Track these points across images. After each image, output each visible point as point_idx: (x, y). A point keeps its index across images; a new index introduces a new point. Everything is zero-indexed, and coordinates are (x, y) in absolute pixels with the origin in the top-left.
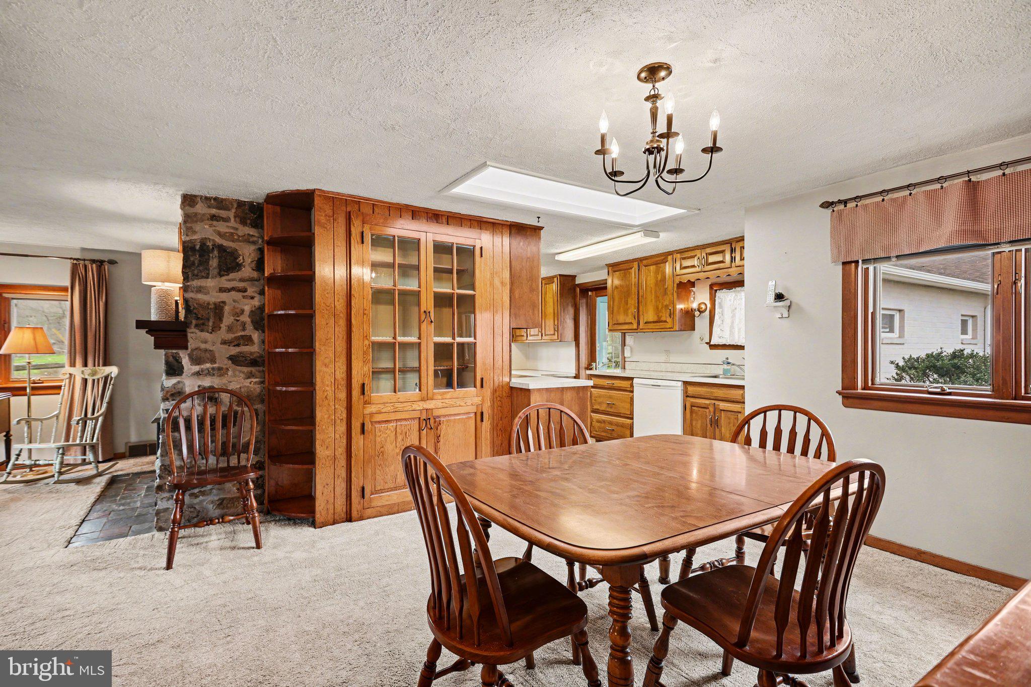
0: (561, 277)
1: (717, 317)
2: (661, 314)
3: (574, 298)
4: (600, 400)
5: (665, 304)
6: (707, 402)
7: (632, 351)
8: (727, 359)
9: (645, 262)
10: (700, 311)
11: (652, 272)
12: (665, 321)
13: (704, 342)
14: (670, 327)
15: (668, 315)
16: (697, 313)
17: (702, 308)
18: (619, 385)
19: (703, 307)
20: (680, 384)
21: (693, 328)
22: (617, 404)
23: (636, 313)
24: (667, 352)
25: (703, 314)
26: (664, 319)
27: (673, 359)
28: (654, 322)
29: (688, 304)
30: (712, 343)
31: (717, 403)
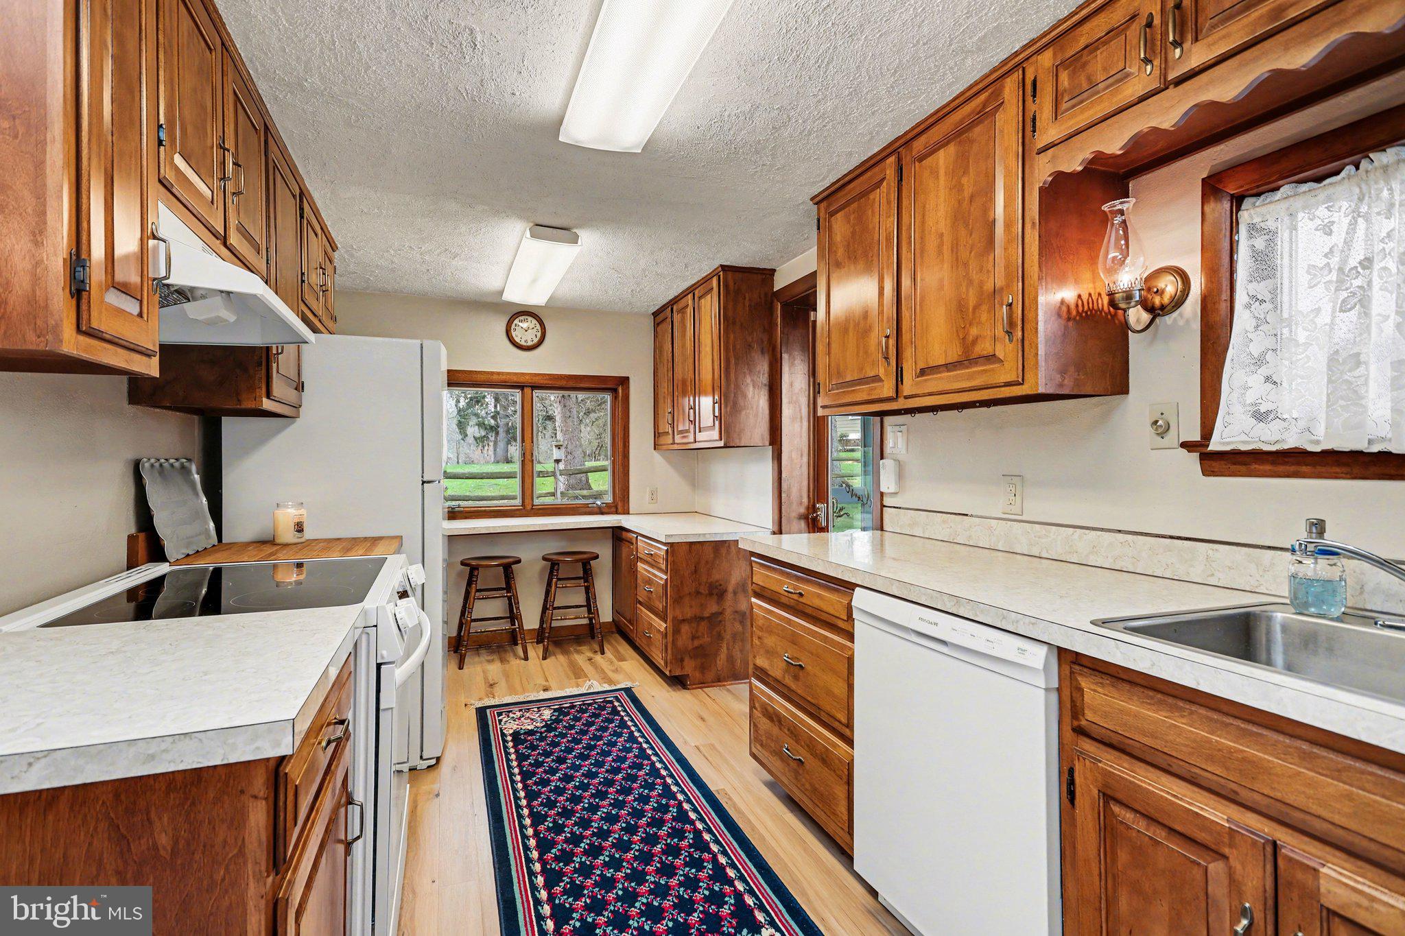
0: (730, 274)
1: (1243, 320)
2: (974, 331)
3: (770, 329)
4: (770, 641)
5: (989, 286)
6: (1217, 813)
7: (901, 476)
8: (1319, 527)
9: (919, 145)
10: (1150, 309)
11: (942, 172)
12: (992, 358)
13: (1172, 439)
14: (1011, 377)
15: (1000, 332)
16: (1137, 316)
17: (1160, 292)
18: (817, 602)
19: (1169, 286)
20: (1037, 656)
21: (1120, 386)
22: (809, 668)
23: (892, 342)
24: (1014, 479)
25: (1169, 319)
26: (984, 348)
27: (1036, 508)
28: (949, 367)
29: (1095, 276)
30: (1214, 445)
31: (1294, 846)
